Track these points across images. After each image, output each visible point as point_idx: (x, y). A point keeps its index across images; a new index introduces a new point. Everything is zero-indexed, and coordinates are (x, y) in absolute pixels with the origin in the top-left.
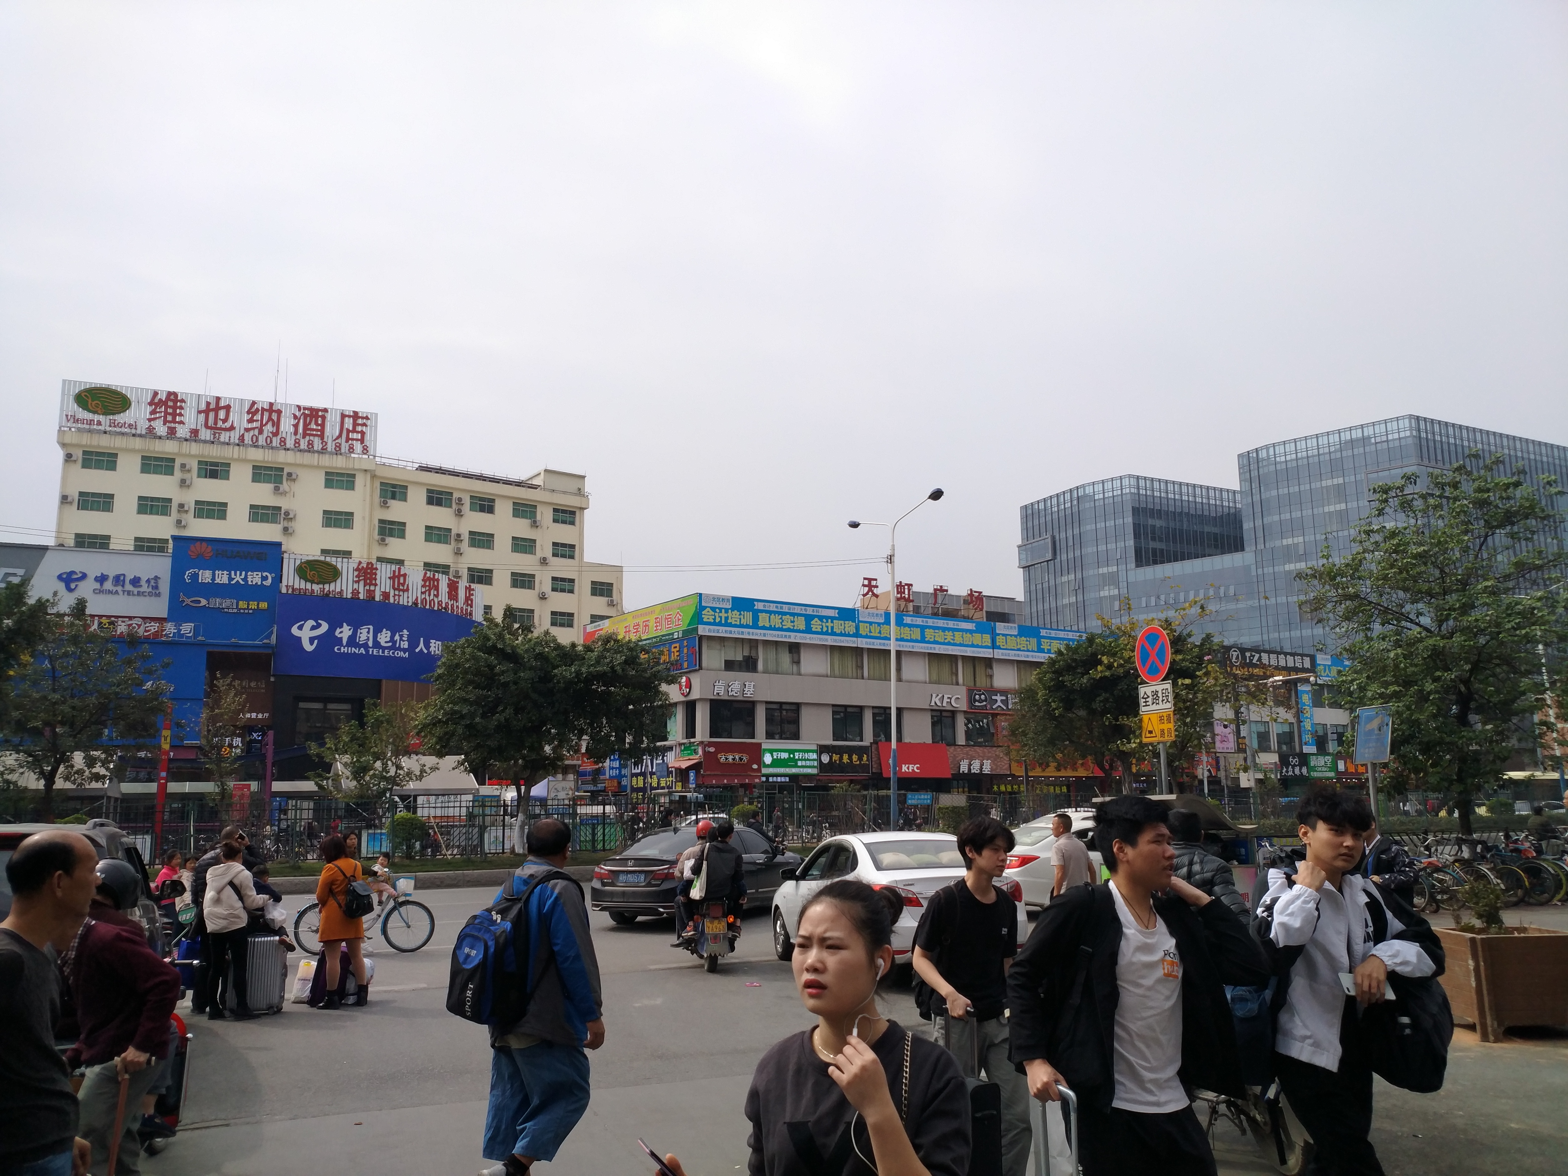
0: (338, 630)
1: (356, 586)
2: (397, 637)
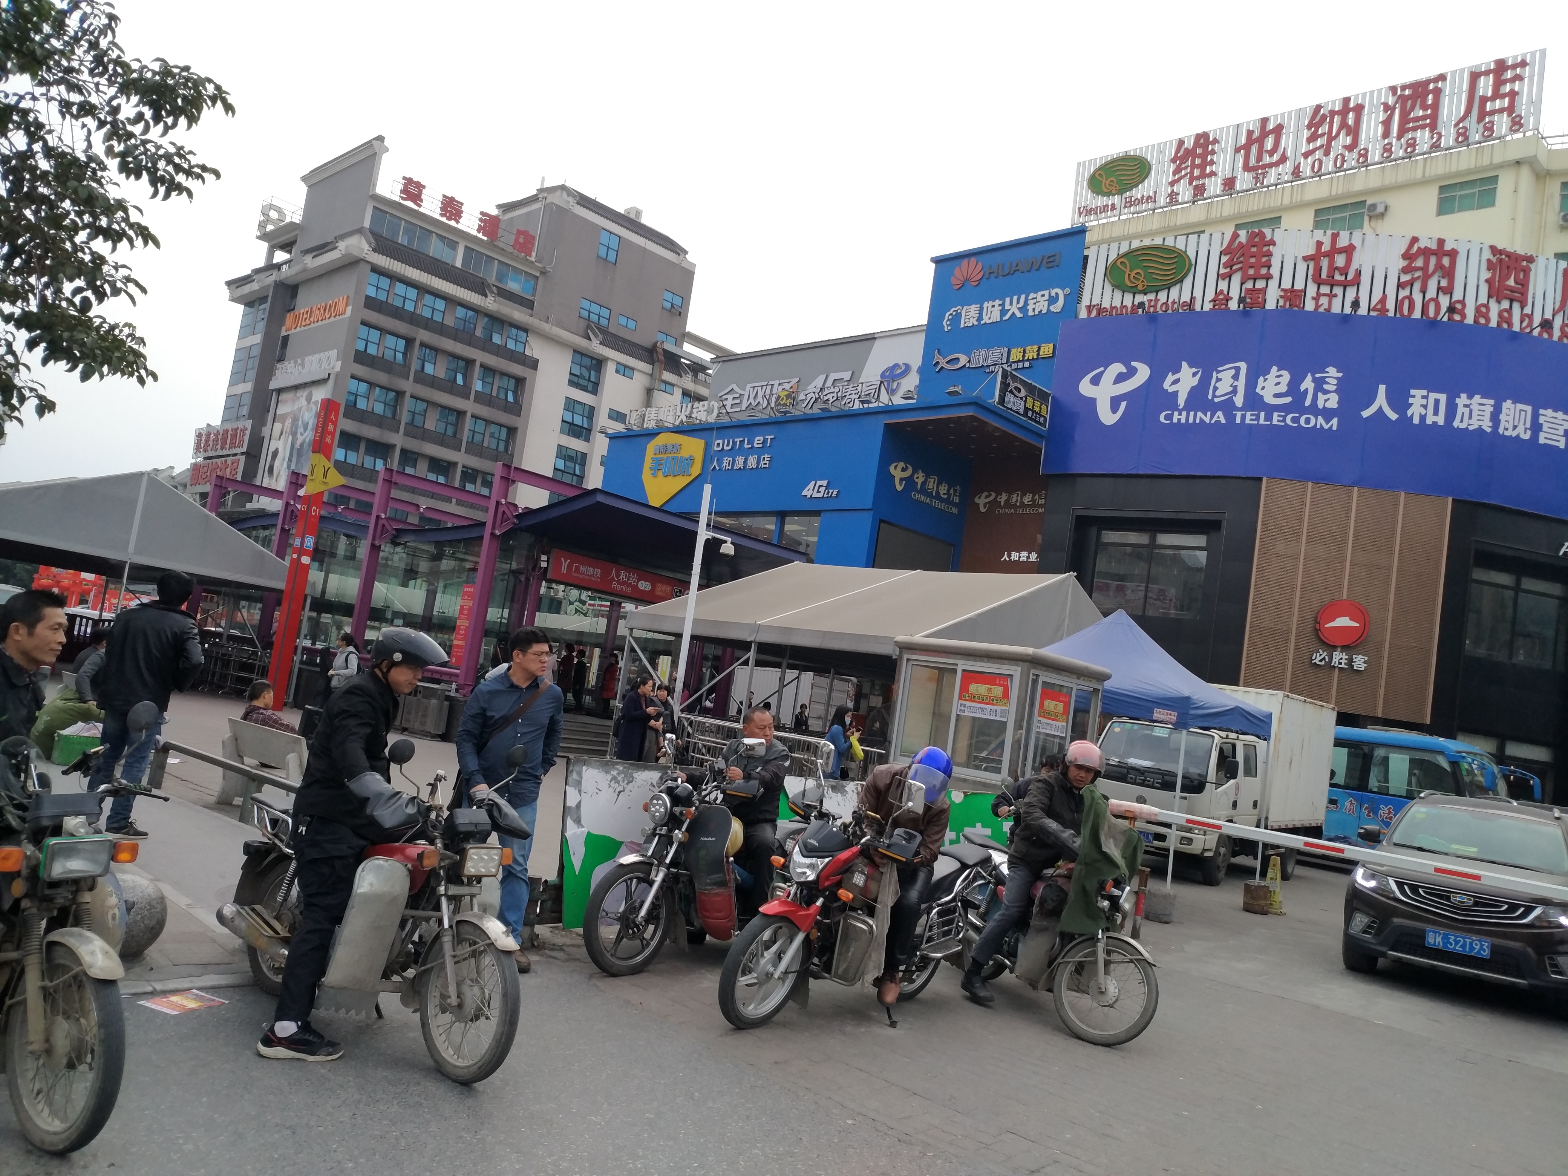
0: (1170, 378)
1: (1223, 285)
2: (1308, 384)
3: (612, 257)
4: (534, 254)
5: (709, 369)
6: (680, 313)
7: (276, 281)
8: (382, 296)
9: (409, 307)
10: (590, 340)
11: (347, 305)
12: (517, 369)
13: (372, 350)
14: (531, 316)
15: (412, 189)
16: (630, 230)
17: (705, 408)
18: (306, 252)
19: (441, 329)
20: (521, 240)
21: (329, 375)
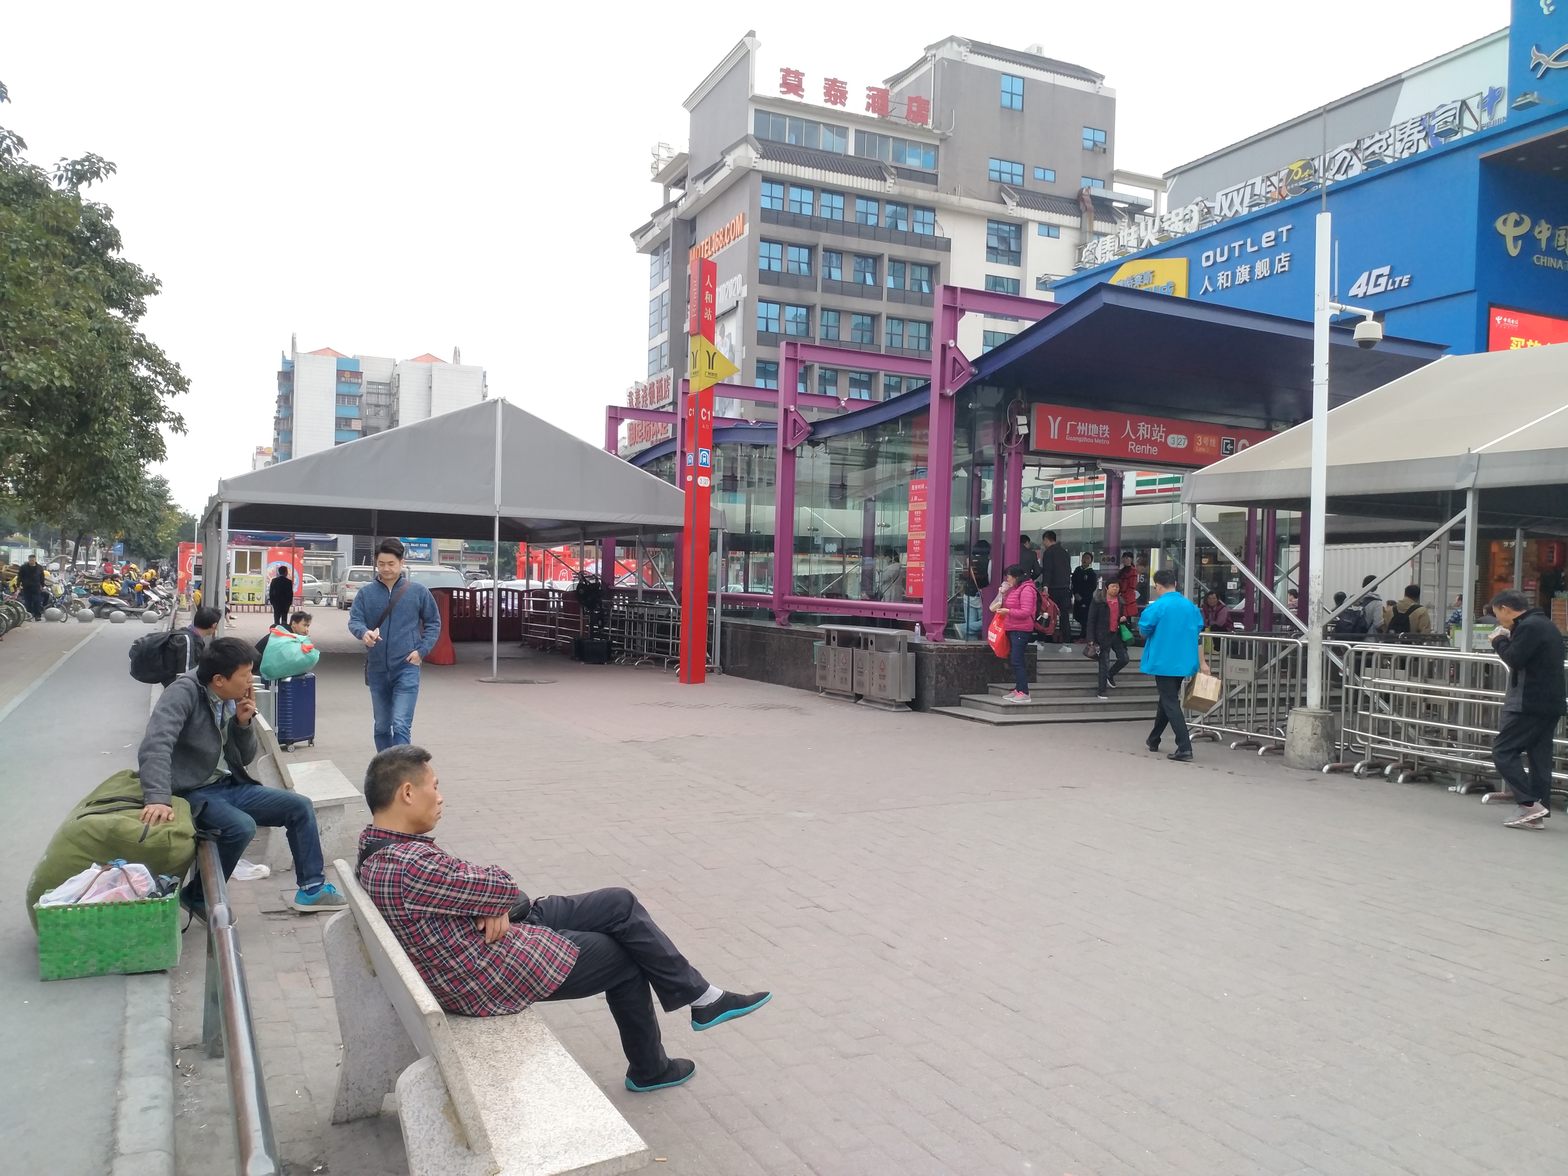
3: (1017, 103)
4: (930, 121)
5: (1147, 207)
6: (1105, 150)
7: (674, 219)
8: (778, 206)
9: (807, 210)
10: (1005, 203)
11: (744, 224)
12: (928, 255)
13: (776, 267)
14: (937, 191)
15: (792, 80)
16: (1034, 67)
17: (1181, 217)
18: (696, 179)
19: (843, 228)
20: (914, 109)
21: (737, 302)
